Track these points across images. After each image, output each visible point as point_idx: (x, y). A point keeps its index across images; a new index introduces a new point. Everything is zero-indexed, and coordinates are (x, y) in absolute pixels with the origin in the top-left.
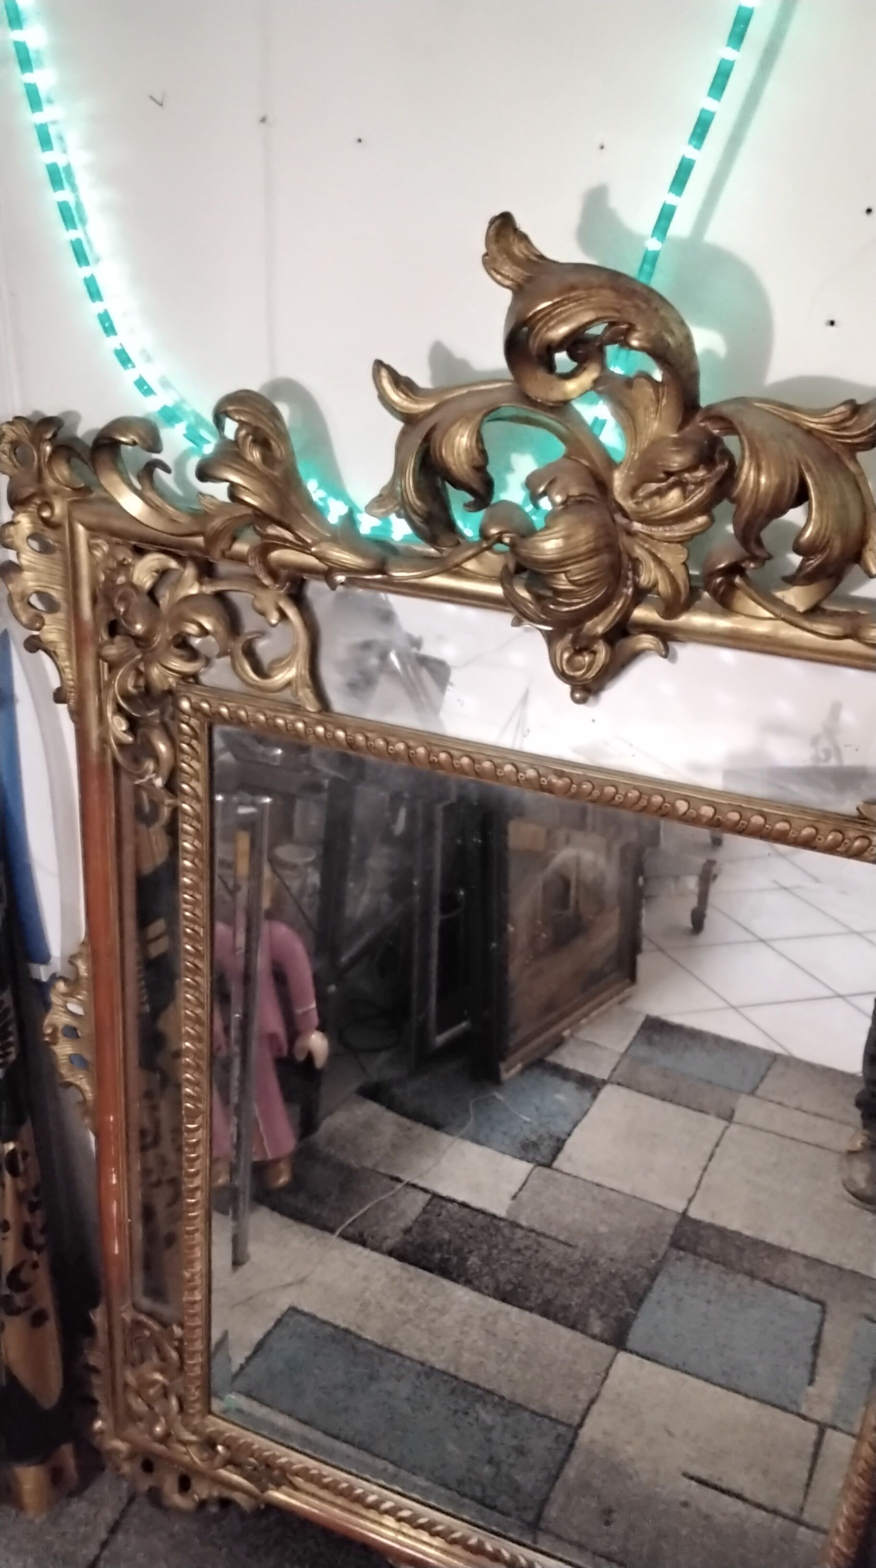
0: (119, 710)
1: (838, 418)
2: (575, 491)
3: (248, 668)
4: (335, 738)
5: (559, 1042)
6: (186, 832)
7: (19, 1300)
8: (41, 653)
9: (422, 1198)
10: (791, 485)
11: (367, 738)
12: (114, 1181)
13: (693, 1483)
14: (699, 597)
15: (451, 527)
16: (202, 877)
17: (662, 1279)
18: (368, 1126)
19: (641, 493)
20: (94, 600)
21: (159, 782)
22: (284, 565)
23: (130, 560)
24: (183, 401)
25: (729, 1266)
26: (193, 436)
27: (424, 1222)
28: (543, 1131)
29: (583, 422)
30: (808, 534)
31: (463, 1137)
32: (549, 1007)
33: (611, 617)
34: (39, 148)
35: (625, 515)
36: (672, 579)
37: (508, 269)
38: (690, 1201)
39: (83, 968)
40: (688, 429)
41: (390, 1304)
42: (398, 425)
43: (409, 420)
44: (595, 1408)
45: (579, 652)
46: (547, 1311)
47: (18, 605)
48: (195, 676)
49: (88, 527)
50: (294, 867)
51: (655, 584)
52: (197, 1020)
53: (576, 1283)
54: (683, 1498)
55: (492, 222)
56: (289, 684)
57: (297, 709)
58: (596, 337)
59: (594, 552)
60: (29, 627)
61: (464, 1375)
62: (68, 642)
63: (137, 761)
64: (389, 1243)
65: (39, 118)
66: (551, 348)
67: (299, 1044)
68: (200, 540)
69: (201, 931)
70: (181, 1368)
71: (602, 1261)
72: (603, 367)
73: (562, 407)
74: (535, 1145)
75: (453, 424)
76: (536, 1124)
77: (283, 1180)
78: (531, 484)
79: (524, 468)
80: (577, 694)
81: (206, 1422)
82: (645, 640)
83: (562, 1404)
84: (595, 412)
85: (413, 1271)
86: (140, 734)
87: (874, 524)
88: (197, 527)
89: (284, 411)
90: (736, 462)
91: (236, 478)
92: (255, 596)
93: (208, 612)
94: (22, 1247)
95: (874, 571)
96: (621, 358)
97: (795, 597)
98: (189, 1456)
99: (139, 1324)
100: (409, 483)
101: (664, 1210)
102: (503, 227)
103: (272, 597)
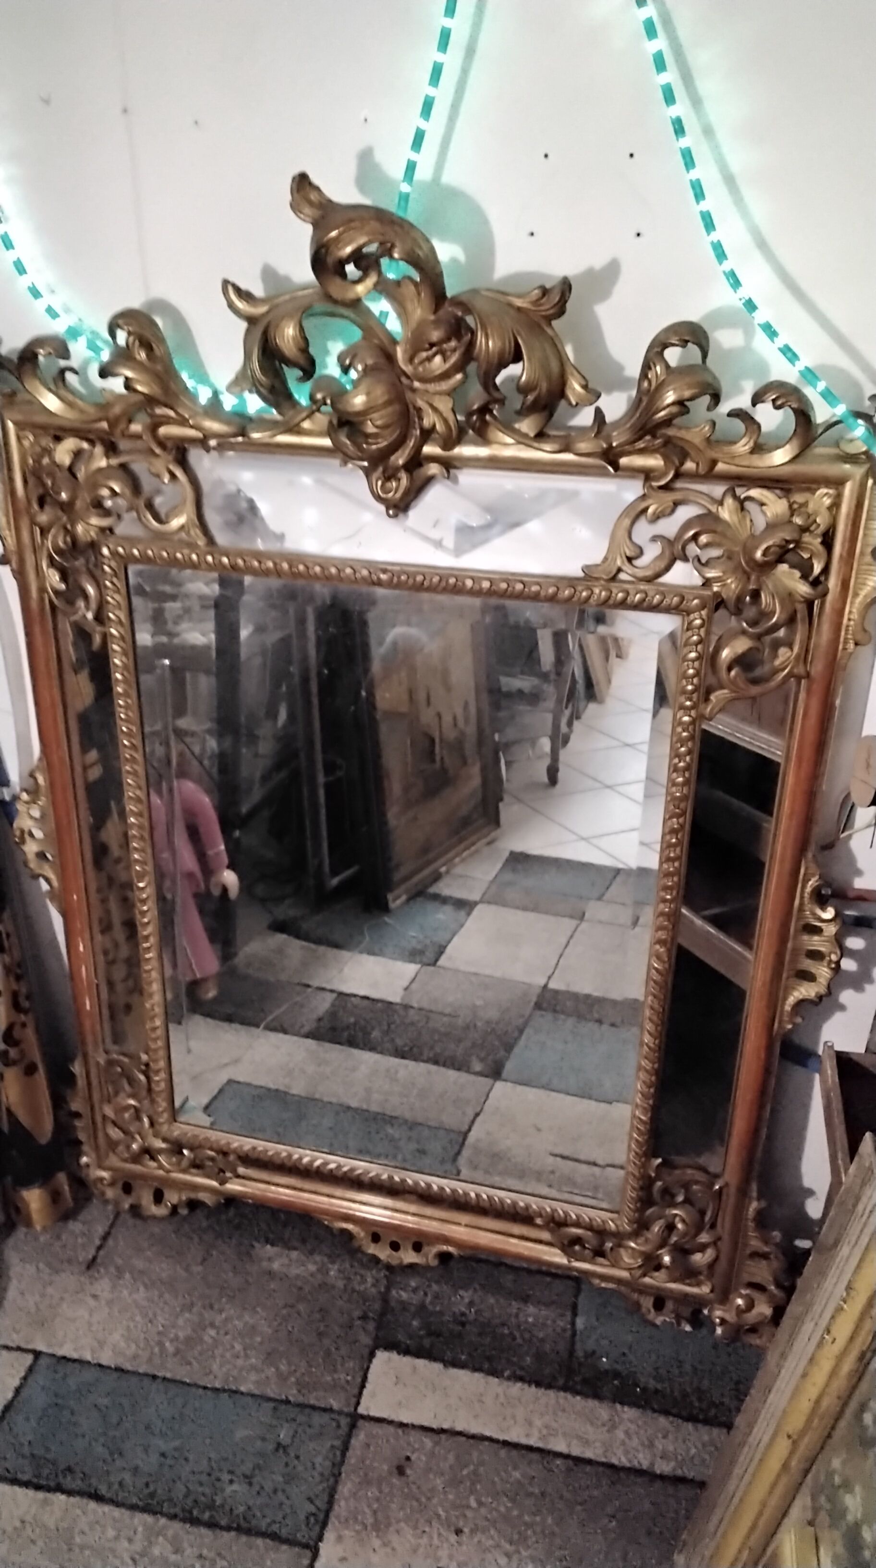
0: (52, 563)
1: (534, 298)
2: (370, 362)
3: (150, 517)
4: (221, 563)
5: (437, 877)
6: (115, 651)
7: (13, 1053)
9: (330, 998)
10: (509, 347)
11: (245, 561)
12: (81, 948)
13: (558, 1159)
14: (467, 433)
15: (289, 396)
16: (130, 686)
17: (528, 1031)
18: (280, 951)
19: (416, 361)
20: (25, 482)
21: (90, 616)
22: (169, 438)
23: (51, 445)
24: (81, 322)
25: (581, 1017)
26: (92, 346)
27: (333, 1014)
28: (428, 942)
29: (373, 314)
30: (523, 378)
31: (361, 952)
32: (425, 849)
33: (407, 452)
35: (408, 377)
36: (445, 421)
37: (307, 210)
38: (549, 978)
39: (41, 780)
40: (441, 312)
41: (311, 1069)
42: (244, 325)
43: (251, 320)
44: (479, 1120)
45: (387, 478)
46: (435, 1061)
48: (110, 530)
49: (16, 424)
51: (434, 426)
52: (138, 800)
53: (460, 1040)
54: (550, 1168)
55: (294, 179)
56: (182, 528)
57: (192, 546)
58: (372, 254)
59: (388, 403)
61: (374, 1108)
62: (8, 518)
63: (71, 602)
64: (306, 1029)
66: (341, 263)
67: (213, 880)
68: (104, 425)
69: (134, 729)
70: (150, 1090)
71: (479, 1024)
72: (380, 273)
73: (356, 304)
74: (422, 952)
75: (281, 320)
76: (421, 937)
77: (212, 994)
78: (341, 359)
79: (336, 347)
80: (391, 512)
81: (173, 1128)
82: (434, 469)
83: (453, 1119)
84: (380, 306)
85: (328, 1045)
86: (71, 580)
87: (569, 370)
88: (100, 415)
89: (159, 321)
90: (473, 333)
91: (129, 374)
92: (150, 463)
93: (116, 479)
94: (13, 1011)
95: (574, 403)
96: (390, 266)
97: (527, 426)
98: (161, 1167)
99: (111, 1063)
100: (256, 365)
101: (529, 985)
102: (302, 182)
103: (163, 463)
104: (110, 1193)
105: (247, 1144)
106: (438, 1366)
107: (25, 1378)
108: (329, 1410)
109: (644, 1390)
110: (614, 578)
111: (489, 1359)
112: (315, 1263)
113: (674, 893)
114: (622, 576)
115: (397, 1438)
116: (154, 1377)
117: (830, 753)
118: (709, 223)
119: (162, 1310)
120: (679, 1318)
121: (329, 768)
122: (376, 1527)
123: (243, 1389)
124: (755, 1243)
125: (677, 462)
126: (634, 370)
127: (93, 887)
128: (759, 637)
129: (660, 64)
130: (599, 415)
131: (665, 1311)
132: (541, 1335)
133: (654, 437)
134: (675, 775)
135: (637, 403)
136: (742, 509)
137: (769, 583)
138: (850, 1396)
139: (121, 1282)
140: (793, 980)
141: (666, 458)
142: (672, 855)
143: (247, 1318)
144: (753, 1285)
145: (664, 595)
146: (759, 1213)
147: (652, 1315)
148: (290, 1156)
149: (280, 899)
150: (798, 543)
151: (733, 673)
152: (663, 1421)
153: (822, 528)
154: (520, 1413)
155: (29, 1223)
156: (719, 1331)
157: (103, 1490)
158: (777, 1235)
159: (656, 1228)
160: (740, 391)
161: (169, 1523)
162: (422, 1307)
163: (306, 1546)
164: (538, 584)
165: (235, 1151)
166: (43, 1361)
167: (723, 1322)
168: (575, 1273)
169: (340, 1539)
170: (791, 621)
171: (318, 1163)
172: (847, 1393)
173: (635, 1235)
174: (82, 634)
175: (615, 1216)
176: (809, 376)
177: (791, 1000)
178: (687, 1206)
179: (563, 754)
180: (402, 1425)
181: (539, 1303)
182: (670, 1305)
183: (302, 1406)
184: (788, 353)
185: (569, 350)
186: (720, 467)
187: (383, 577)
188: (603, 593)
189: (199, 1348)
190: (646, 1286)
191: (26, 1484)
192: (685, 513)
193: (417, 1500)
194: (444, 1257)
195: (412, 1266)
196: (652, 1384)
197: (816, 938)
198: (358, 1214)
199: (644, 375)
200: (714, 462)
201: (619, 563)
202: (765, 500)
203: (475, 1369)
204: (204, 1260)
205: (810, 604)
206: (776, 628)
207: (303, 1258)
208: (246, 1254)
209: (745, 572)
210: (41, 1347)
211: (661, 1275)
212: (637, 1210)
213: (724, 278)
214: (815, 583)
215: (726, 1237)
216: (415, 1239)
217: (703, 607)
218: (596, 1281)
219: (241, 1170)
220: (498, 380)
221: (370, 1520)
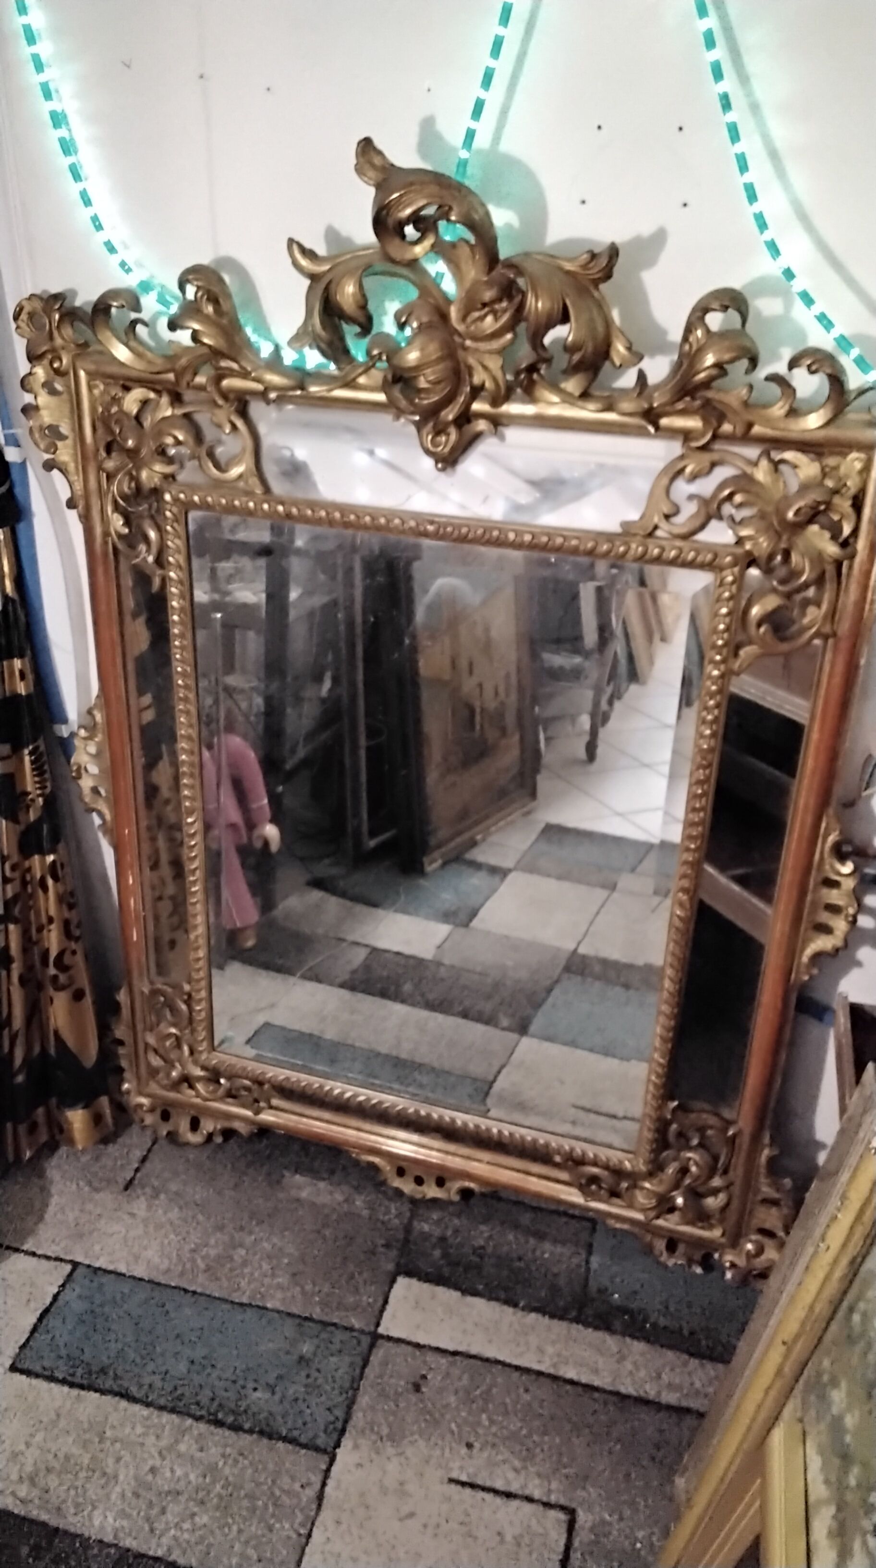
0: (117, 508)
1: (583, 263)
2: (425, 319)
3: (210, 465)
4: (276, 511)
5: (473, 844)
6: (174, 594)
7: (63, 978)
8: (55, 472)
9: (365, 951)
10: (557, 308)
11: (299, 510)
12: (131, 882)
13: (579, 1110)
14: (514, 391)
15: (347, 352)
17: (556, 992)
18: (318, 906)
19: (469, 319)
20: (94, 427)
21: (151, 559)
22: (232, 390)
23: (120, 394)
24: (152, 277)
25: (608, 981)
26: (162, 301)
27: (366, 966)
28: (461, 904)
29: (430, 276)
30: (570, 339)
31: (396, 911)
32: (464, 814)
33: (458, 407)
34: (43, 99)
35: (460, 336)
36: (495, 379)
37: (371, 174)
38: (579, 943)
39: (98, 717)
40: (494, 273)
41: (343, 1016)
42: (307, 282)
43: (314, 277)
44: (504, 1071)
45: (438, 432)
46: (465, 1015)
47: (37, 435)
48: (173, 477)
49: (88, 373)
50: (242, 691)
51: (484, 383)
53: (489, 997)
54: (572, 1119)
55: (359, 143)
56: (240, 476)
57: (249, 494)
58: (431, 216)
59: (440, 360)
60: (47, 451)
61: (404, 1056)
62: (76, 462)
63: (132, 546)
64: (339, 980)
65: (42, 78)
66: (401, 225)
67: (256, 833)
68: (171, 376)
69: (188, 669)
70: (191, 1021)
71: (508, 983)
72: (437, 235)
73: (413, 264)
74: (455, 914)
75: (343, 277)
76: (455, 900)
77: (250, 943)
78: (397, 316)
79: (393, 307)
80: (440, 465)
81: (211, 1056)
82: (482, 425)
83: (479, 1069)
84: (436, 267)
85: (360, 996)
86: (134, 524)
87: (615, 334)
88: (169, 366)
89: (227, 278)
90: (524, 294)
91: (197, 326)
92: (213, 414)
93: (180, 428)
94: (64, 938)
95: (618, 363)
96: (447, 229)
97: (572, 385)
98: (198, 1095)
99: (155, 992)
100: (317, 320)
101: (558, 949)
102: (366, 146)
103: (225, 414)
104: (149, 1120)
105: (281, 1074)
106: (456, 1294)
107: (63, 1286)
108: (351, 1329)
109: (654, 1325)
110: (651, 535)
111: (506, 1289)
112: (343, 1192)
113: (699, 842)
114: (659, 533)
115: (414, 1358)
116: (186, 1291)
117: (854, 712)
118: (752, 195)
119: (195, 1229)
120: (690, 1261)
121: (372, 733)
122: (391, 1438)
123: (269, 1305)
124: (766, 1190)
125: (715, 424)
126: (676, 335)
127: (144, 824)
128: (788, 596)
129: (710, 42)
130: (642, 377)
131: (677, 1253)
132: (555, 1270)
133: (693, 398)
134: (703, 728)
135: (678, 365)
136: (776, 470)
137: (800, 542)
138: (841, 1301)
139: (157, 1202)
140: (811, 933)
141: (705, 420)
142: (698, 805)
143: (275, 1240)
144: (763, 1232)
145: (698, 553)
146: (771, 1161)
147: (664, 1258)
148: (321, 1087)
149: (320, 858)
150: (828, 504)
151: (762, 630)
152: (670, 1355)
153: (853, 491)
154: (534, 1340)
155: (71, 1142)
156: (729, 1275)
157: (134, 1390)
158: (788, 1182)
159: (671, 1170)
160: (776, 357)
161: (195, 1424)
162: (443, 1239)
163: (325, 1451)
164: (577, 538)
165: (269, 1081)
166: (80, 1271)
167: (733, 1265)
168: (591, 1214)
169: (356, 1447)
170: (819, 581)
171: (348, 1095)
172: (839, 1296)
173: (650, 1175)
174: (142, 578)
175: (630, 1156)
176: (843, 343)
177: (809, 951)
178: (701, 1150)
179: (602, 733)
180: (418, 1346)
181: (555, 1241)
182: (681, 1248)
183: (325, 1324)
184: (824, 320)
185: (616, 315)
186: (757, 430)
187: (430, 528)
188: (640, 549)
189: (228, 1266)
190: (661, 1228)
191: (63, 1382)
192: (722, 473)
193: (431, 1415)
194: (466, 1194)
195: (435, 1201)
196: (662, 1322)
197: (835, 892)
198: (384, 1147)
199: (685, 339)
200: (750, 425)
201: (656, 520)
202: (797, 463)
203: (490, 1299)
204: (236, 1185)
205: (839, 564)
206: (806, 586)
207: (330, 1188)
208: (276, 1182)
209: (776, 532)
210: (79, 1259)
211: (675, 1217)
212: (652, 1151)
213: (765, 249)
214: (845, 544)
215: (738, 1183)
216: (438, 1173)
217: (734, 564)
218: (611, 1222)
219: (275, 1102)
220: (547, 340)
221: (385, 1431)
